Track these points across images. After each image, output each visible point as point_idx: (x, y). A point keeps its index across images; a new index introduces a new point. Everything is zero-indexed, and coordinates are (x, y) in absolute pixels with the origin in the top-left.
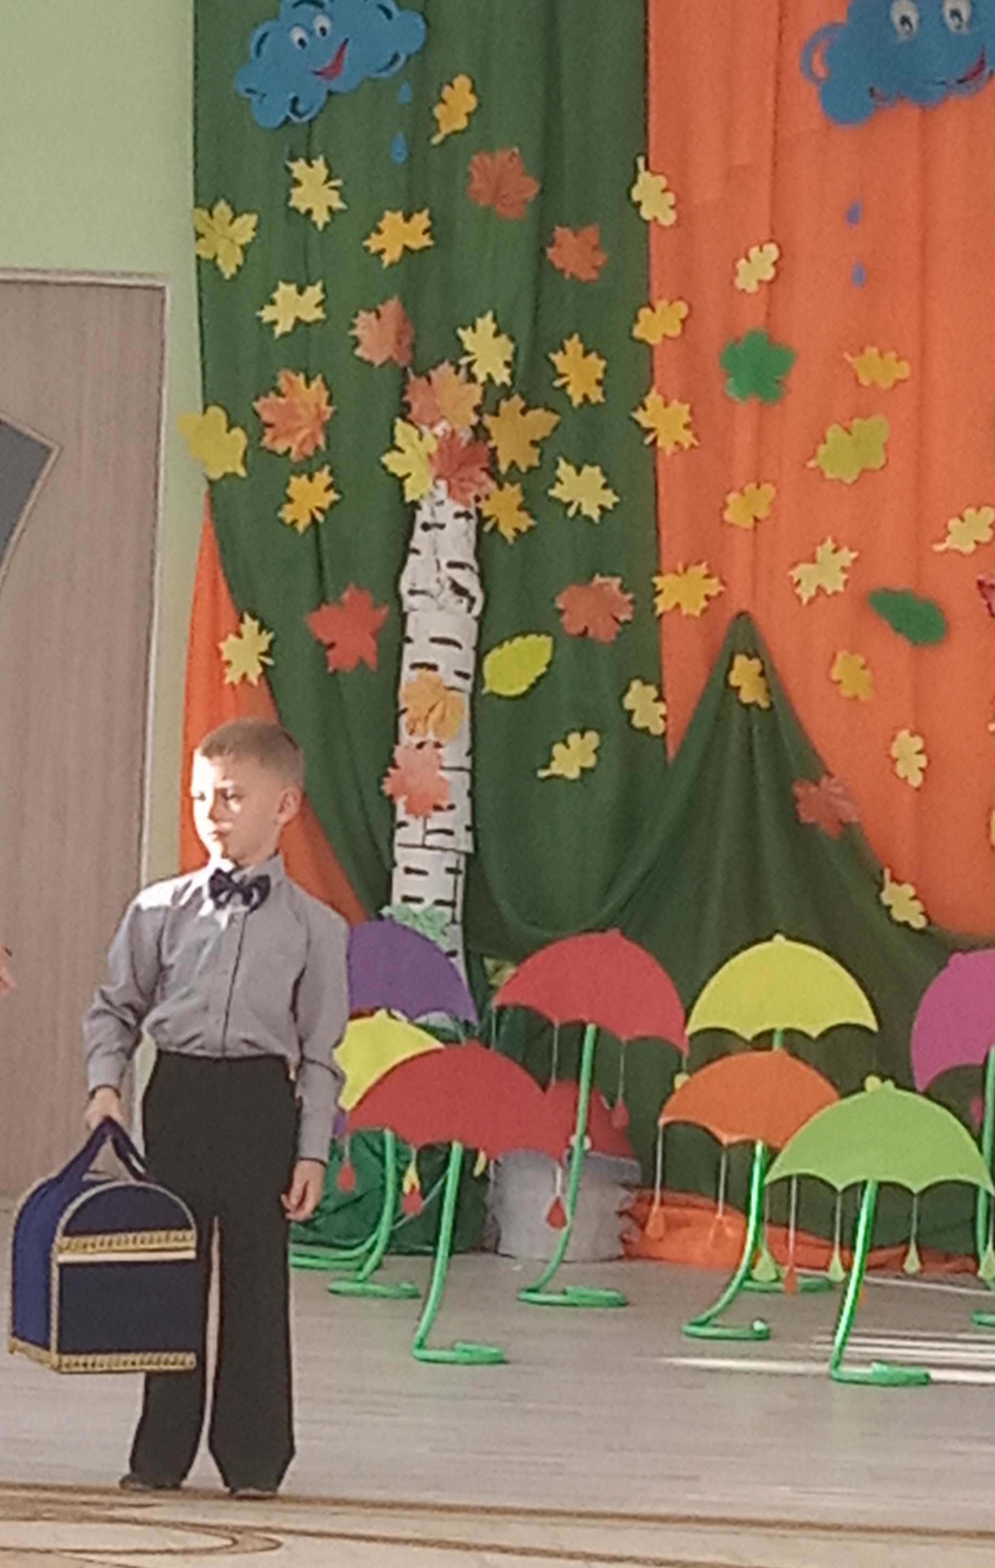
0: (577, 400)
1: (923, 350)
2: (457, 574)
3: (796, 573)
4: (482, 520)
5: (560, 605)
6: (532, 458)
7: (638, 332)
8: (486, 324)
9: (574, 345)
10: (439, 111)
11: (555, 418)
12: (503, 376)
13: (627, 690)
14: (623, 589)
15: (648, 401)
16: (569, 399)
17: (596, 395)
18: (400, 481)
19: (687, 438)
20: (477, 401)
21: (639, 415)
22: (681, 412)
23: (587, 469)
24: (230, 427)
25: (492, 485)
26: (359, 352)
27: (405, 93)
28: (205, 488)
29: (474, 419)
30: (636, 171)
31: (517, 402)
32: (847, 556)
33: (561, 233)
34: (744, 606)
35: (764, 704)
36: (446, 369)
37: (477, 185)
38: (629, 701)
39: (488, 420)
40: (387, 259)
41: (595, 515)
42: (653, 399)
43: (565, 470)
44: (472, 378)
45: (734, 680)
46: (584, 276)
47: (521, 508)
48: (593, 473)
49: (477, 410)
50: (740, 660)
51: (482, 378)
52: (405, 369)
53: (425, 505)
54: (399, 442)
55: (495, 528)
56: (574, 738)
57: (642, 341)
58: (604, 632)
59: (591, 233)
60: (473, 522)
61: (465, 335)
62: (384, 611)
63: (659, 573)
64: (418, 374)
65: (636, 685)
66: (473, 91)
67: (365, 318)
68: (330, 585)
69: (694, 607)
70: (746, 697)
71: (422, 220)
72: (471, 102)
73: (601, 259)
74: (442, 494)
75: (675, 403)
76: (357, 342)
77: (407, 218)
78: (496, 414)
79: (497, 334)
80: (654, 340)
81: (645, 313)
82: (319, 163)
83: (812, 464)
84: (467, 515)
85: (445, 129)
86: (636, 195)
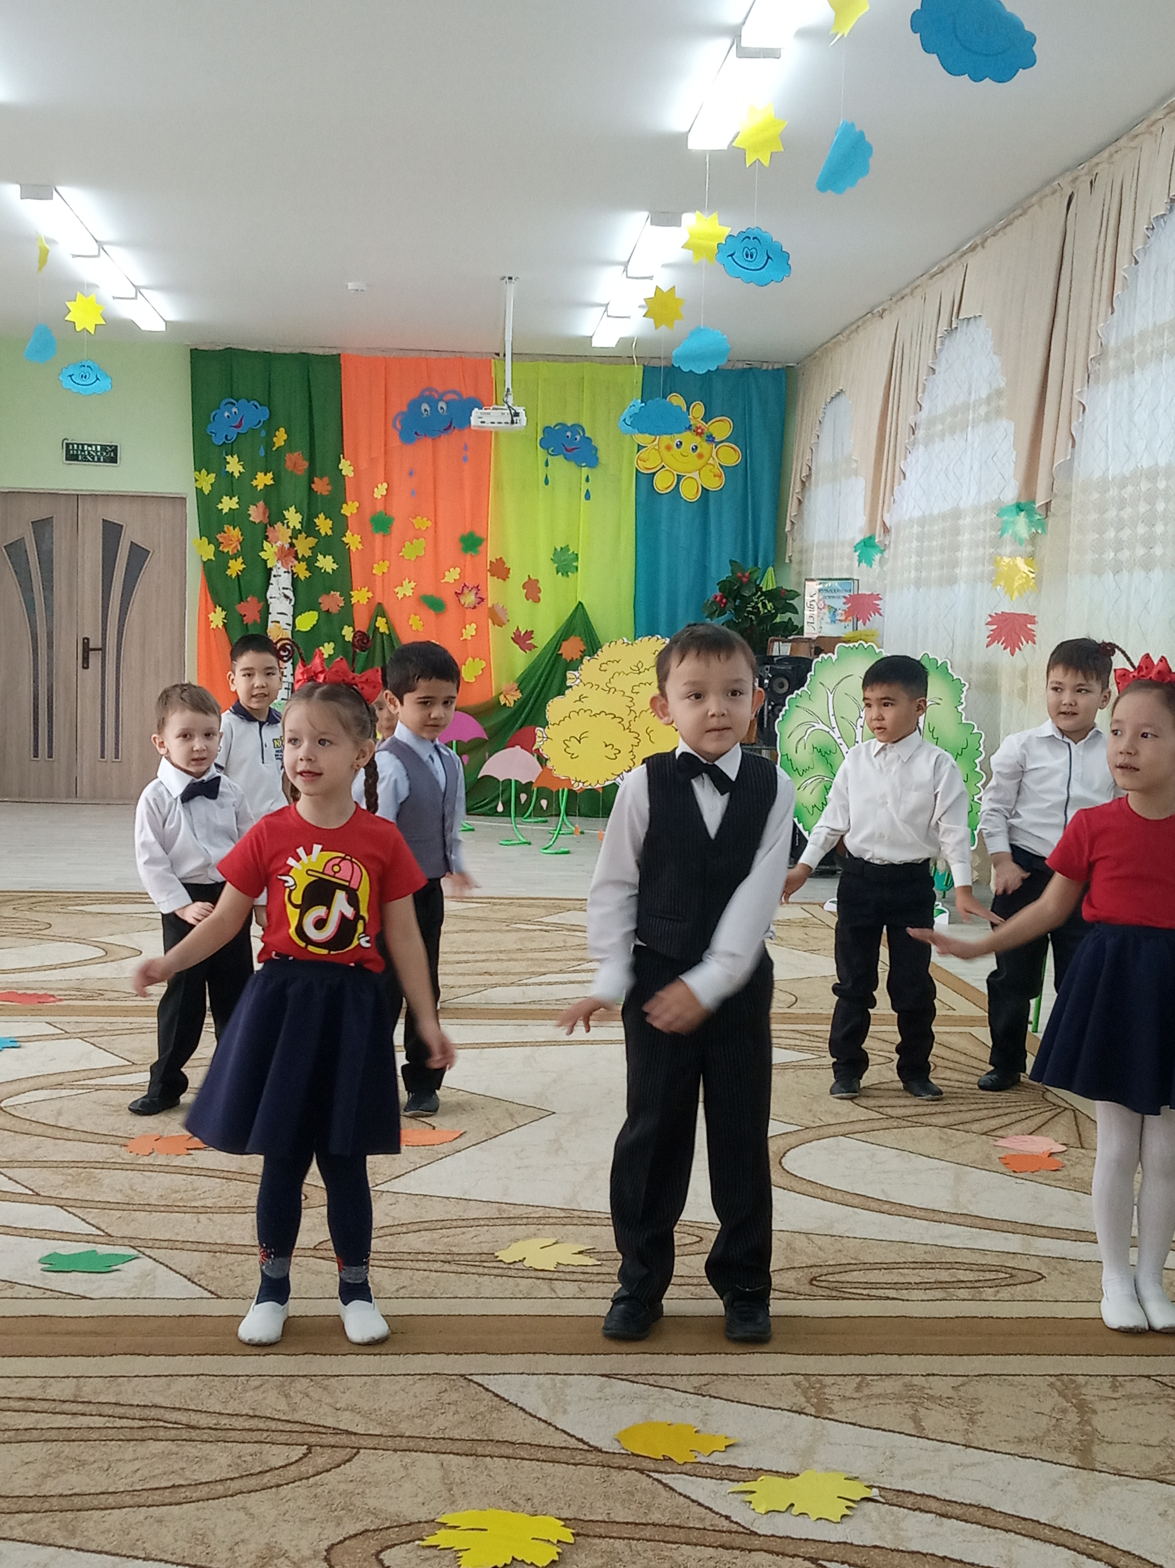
0: (323, 534)
1: (435, 516)
2: (286, 592)
3: (396, 590)
4: (293, 574)
5: (320, 601)
6: (308, 553)
7: (342, 511)
8: (292, 509)
9: (322, 516)
10: (275, 439)
11: (316, 540)
12: (298, 526)
13: (343, 629)
14: (341, 596)
15: (347, 534)
16: (320, 534)
17: (330, 533)
18: (265, 561)
19: (360, 547)
20: (290, 534)
21: (344, 539)
22: (358, 538)
23: (327, 557)
24: (209, 543)
25: (296, 562)
26: (251, 519)
27: (263, 433)
28: (201, 565)
29: (289, 541)
30: (340, 460)
31: (304, 535)
32: (413, 584)
33: (315, 479)
34: (380, 601)
35: (387, 632)
36: (279, 524)
37: (288, 463)
38: (343, 633)
39: (294, 541)
40: (259, 488)
41: (331, 571)
42: (348, 533)
43: (320, 557)
44: (288, 527)
45: (377, 625)
46: (324, 493)
47: (306, 569)
48: (329, 558)
49: (291, 538)
50: (379, 618)
51: (292, 527)
52: (266, 525)
53: (274, 570)
54: (265, 548)
55: (298, 576)
56: (326, 645)
57: (344, 515)
58: (334, 610)
59: (326, 479)
60: (290, 575)
61: (285, 513)
62: (262, 604)
63: (352, 590)
64: (271, 526)
65: (346, 627)
66: (286, 433)
67: (252, 508)
68: (244, 596)
69: (364, 601)
70: (381, 630)
71: (270, 475)
72: (285, 437)
73: (329, 488)
74: (279, 565)
75: (356, 535)
76: (250, 515)
77: (265, 474)
78: (297, 539)
79: (296, 512)
80: (348, 514)
81: (344, 506)
82: (235, 456)
83: (401, 554)
84: (288, 572)
85: (277, 446)
86: (340, 467)
